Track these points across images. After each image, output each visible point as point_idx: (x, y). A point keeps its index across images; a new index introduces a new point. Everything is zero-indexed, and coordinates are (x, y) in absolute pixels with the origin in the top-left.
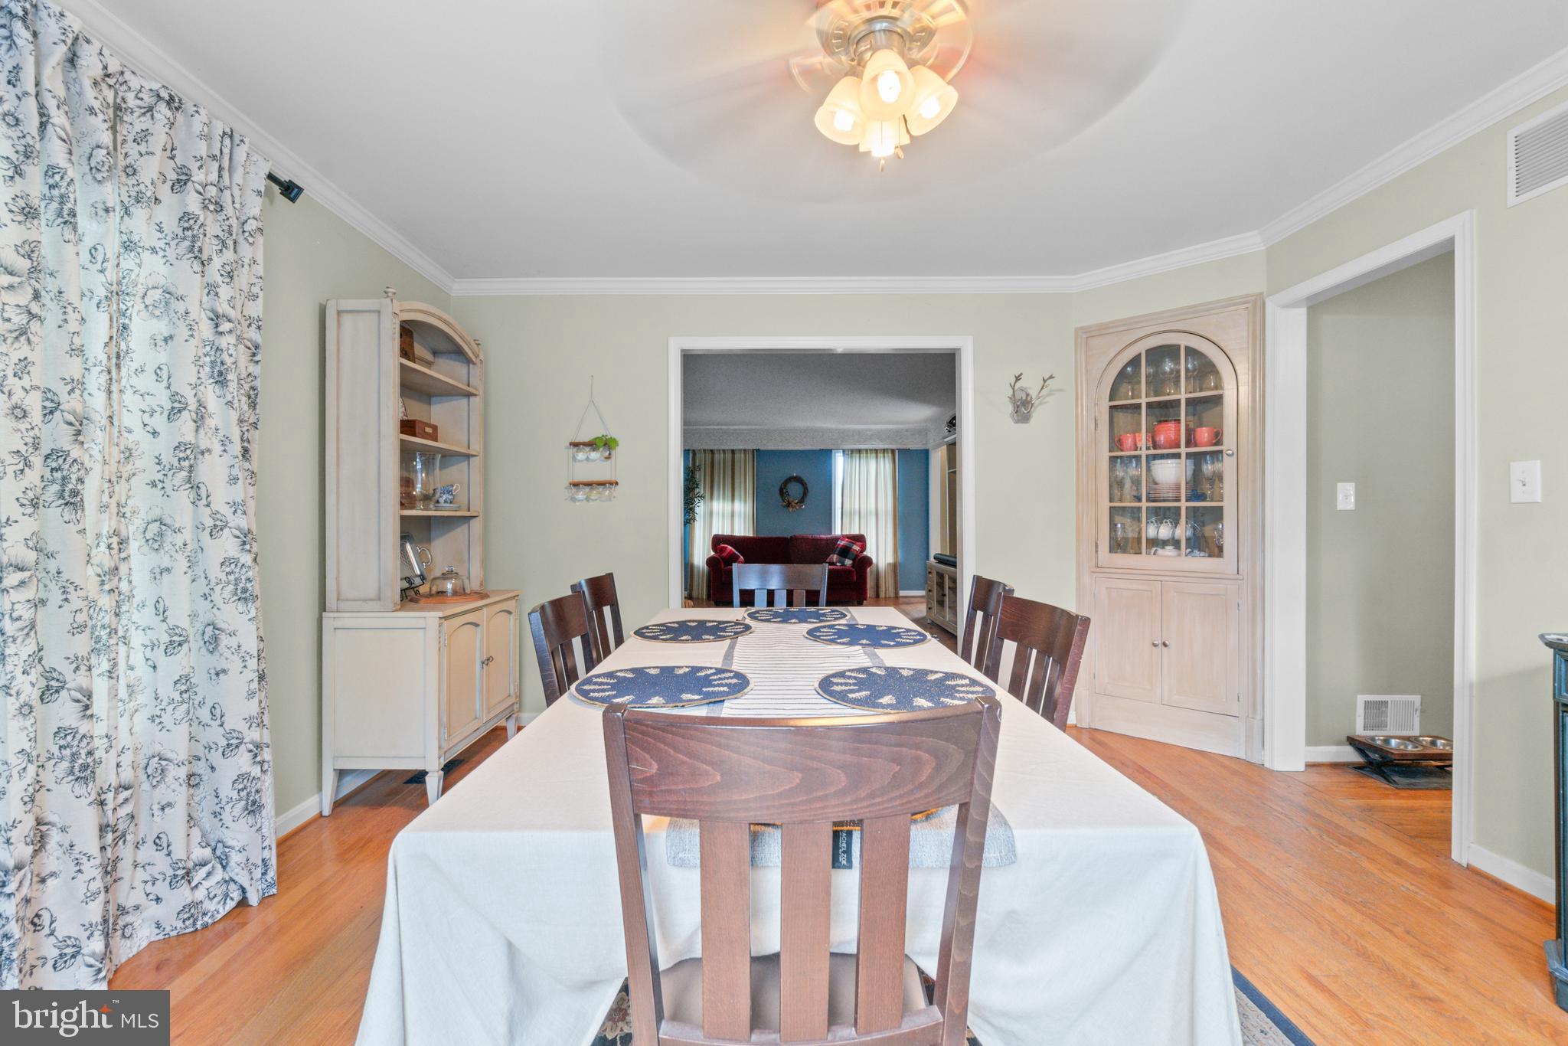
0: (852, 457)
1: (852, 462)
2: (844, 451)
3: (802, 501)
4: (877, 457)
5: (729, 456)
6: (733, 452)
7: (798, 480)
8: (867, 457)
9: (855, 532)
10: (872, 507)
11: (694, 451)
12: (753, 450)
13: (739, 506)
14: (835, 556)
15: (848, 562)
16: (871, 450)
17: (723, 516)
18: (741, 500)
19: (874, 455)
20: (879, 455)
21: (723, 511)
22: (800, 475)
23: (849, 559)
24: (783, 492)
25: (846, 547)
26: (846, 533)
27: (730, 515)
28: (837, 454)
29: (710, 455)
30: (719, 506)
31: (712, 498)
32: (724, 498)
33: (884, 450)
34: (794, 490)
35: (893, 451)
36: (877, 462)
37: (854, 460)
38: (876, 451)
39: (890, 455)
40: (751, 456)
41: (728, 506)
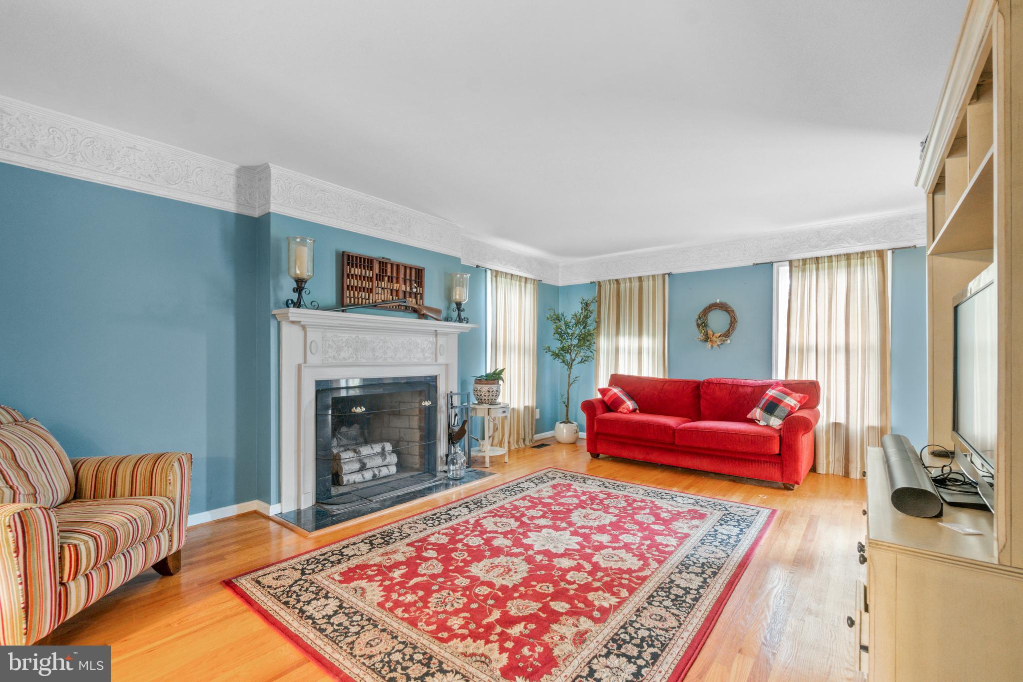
0: (804, 270)
1: (803, 276)
2: (791, 262)
3: (727, 335)
4: (849, 266)
5: (636, 284)
6: (640, 279)
7: (723, 307)
8: (830, 268)
9: (809, 375)
10: (841, 342)
11: (599, 282)
12: (664, 275)
13: (647, 342)
14: (758, 410)
15: (776, 422)
16: (838, 256)
17: (629, 353)
18: (648, 335)
19: (843, 263)
20: (853, 262)
21: (629, 347)
22: (724, 300)
23: (777, 417)
24: (702, 323)
25: (775, 398)
26: (794, 377)
27: (637, 352)
28: (781, 268)
29: (615, 286)
30: (627, 342)
31: (617, 333)
32: (630, 334)
33: (863, 253)
34: (718, 321)
35: (881, 254)
36: (849, 274)
37: (808, 274)
38: (848, 256)
39: (875, 259)
40: (661, 281)
41: (635, 342)
